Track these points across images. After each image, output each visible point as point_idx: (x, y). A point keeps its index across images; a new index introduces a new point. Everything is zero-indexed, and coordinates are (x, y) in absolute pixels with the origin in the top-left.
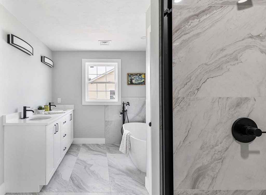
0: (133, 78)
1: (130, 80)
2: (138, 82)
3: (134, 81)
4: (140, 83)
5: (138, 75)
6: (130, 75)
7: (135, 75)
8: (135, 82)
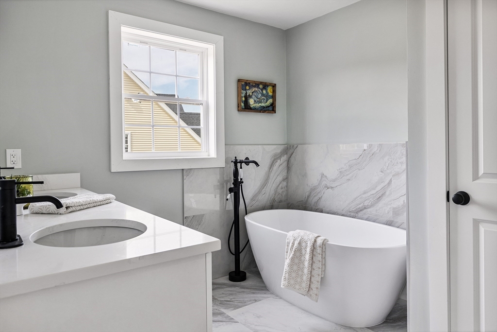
0: (251, 94)
1: (244, 99)
2: (260, 104)
3: (251, 102)
4: (264, 107)
5: (261, 86)
6: (244, 84)
7: (255, 87)
8: (254, 105)
